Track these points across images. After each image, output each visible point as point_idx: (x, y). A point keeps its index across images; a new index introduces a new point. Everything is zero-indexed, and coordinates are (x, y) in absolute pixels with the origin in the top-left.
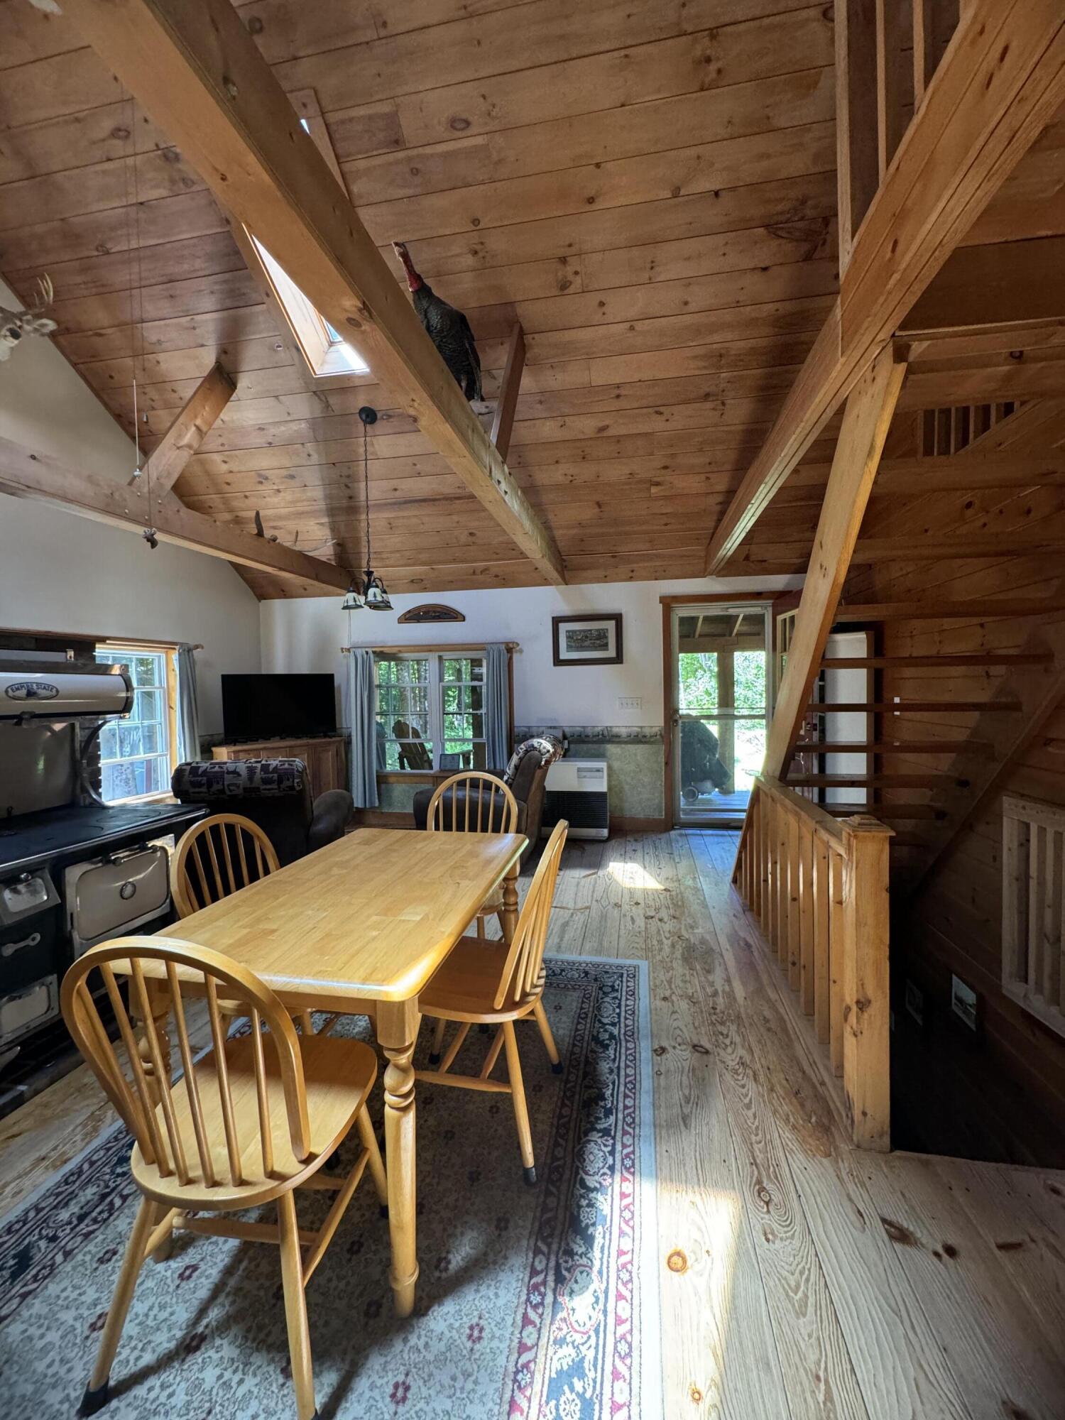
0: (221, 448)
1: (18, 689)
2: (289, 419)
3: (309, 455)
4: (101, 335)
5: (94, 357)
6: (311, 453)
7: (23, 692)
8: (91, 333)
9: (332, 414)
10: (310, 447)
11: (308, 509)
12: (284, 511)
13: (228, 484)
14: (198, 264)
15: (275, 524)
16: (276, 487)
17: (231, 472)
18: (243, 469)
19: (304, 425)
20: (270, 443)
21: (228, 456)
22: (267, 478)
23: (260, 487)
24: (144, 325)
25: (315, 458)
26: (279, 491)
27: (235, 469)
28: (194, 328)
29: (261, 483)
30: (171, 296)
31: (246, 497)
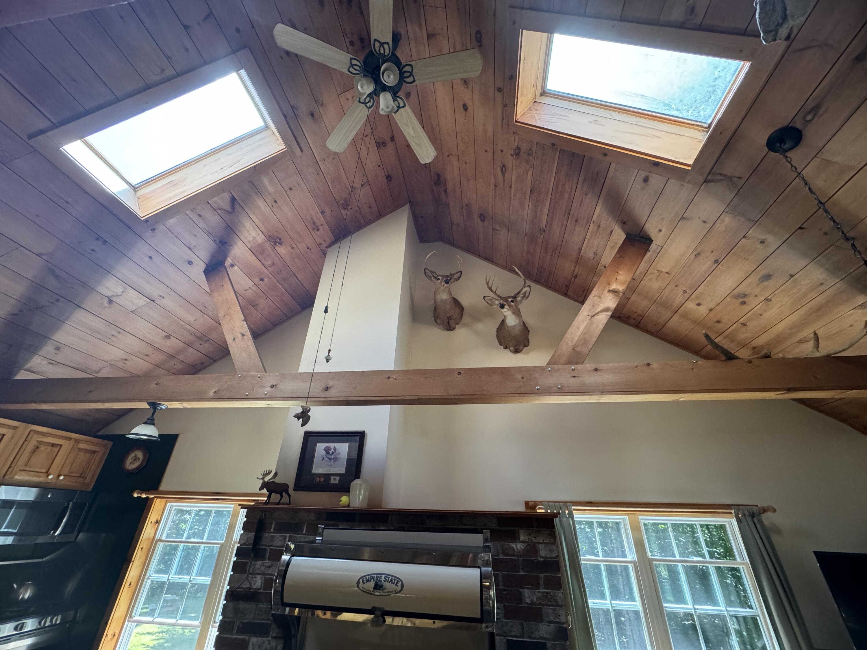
0: (687, 296)
1: (368, 581)
2: (709, 226)
3: (762, 242)
4: (576, 276)
5: (584, 291)
6: (763, 237)
7: (372, 583)
8: (573, 279)
9: (742, 181)
10: (755, 233)
11: (821, 299)
12: (794, 318)
13: (718, 322)
14: (567, 187)
15: (798, 337)
16: (763, 299)
17: (711, 310)
18: (718, 300)
19: (727, 219)
20: (716, 261)
21: (697, 297)
22: (746, 296)
23: (746, 308)
24: (582, 252)
25: (773, 241)
26: (768, 300)
27: (712, 306)
28: (599, 227)
29: (744, 303)
30: (576, 221)
31: (744, 325)
